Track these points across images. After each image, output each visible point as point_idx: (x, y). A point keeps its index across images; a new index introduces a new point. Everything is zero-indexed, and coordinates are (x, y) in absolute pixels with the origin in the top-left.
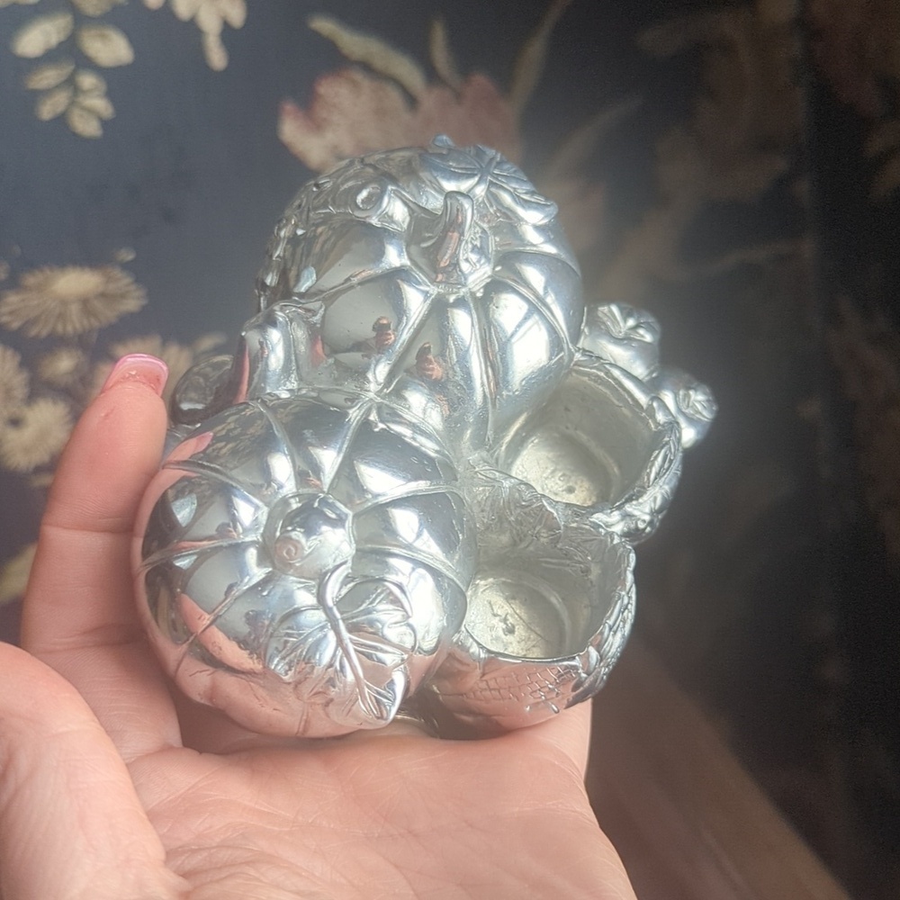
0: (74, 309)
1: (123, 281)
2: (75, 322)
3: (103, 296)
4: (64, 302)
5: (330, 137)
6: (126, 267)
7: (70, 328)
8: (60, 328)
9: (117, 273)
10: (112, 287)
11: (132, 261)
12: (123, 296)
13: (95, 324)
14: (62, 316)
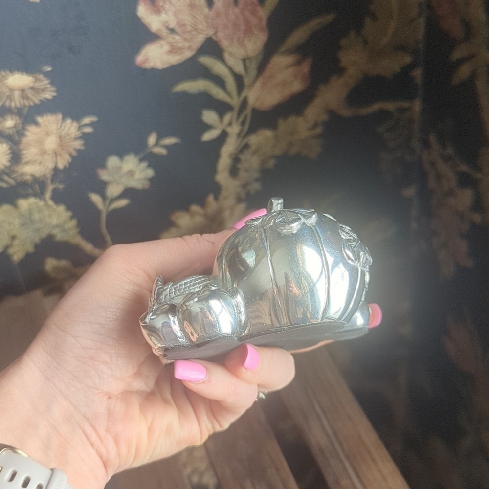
0: (17, 94)
1: (45, 82)
2: (17, 101)
3: (32, 88)
4: (12, 90)
5: (164, 17)
6: (46, 74)
7: (13, 104)
8: (8, 103)
9: (41, 76)
10: (37, 85)
11: (50, 72)
12: (43, 90)
13: (27, 103)
14: (10, 98)
